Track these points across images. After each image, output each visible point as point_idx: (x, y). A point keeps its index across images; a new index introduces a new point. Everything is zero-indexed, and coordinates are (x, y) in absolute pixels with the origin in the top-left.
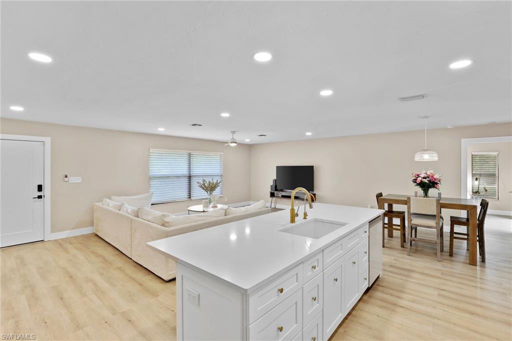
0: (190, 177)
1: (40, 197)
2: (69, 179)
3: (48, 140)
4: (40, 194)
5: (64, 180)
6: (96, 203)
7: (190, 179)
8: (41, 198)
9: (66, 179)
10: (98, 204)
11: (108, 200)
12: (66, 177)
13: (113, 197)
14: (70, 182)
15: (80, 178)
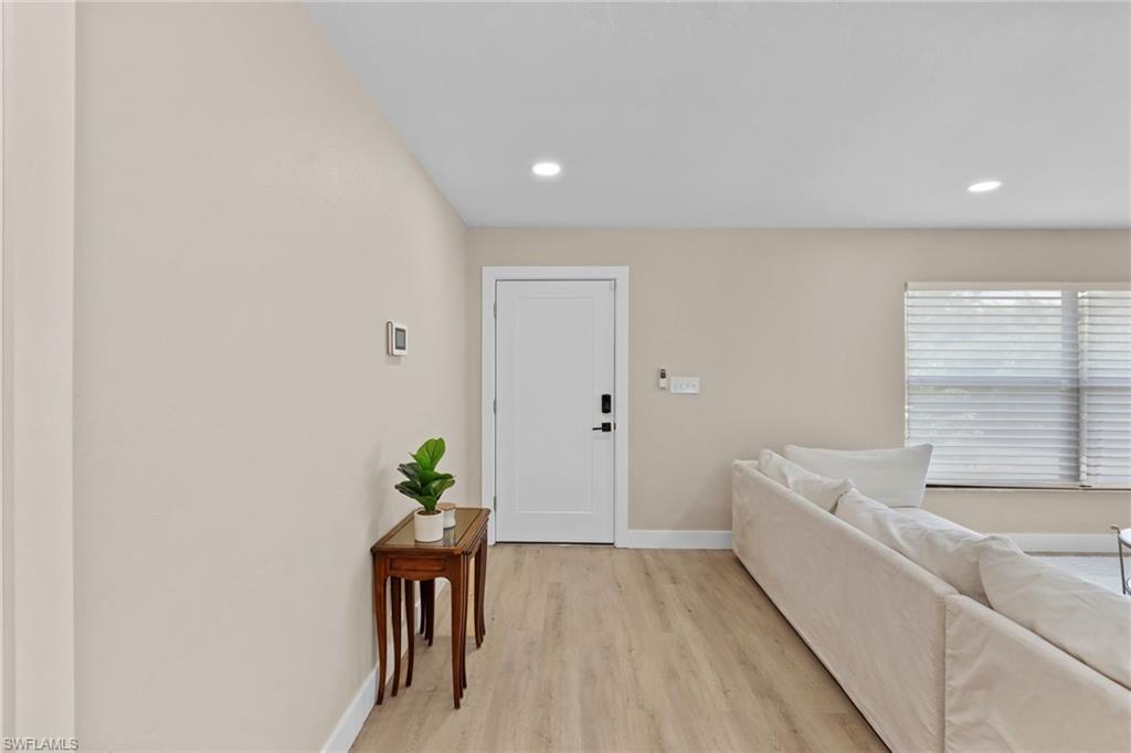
0: (1075, 393)
1: (606, 427)
2: (669, 381)
3: (622, 273)
4: (606, 418)
5: (658, 384)
6: (737, 462)
7: (1078, 399)
8: (609, 430)
9: (663, 382)
10: (745, 464)
11: (776, 456)
12: (663, 376)
13: (792, 449)
14: (673, 391)
15: (696, 381)
